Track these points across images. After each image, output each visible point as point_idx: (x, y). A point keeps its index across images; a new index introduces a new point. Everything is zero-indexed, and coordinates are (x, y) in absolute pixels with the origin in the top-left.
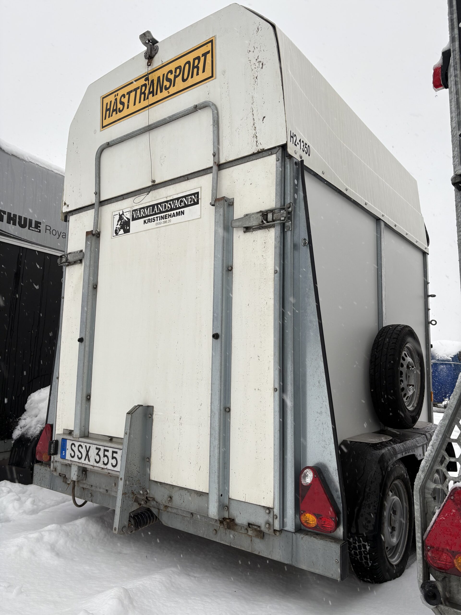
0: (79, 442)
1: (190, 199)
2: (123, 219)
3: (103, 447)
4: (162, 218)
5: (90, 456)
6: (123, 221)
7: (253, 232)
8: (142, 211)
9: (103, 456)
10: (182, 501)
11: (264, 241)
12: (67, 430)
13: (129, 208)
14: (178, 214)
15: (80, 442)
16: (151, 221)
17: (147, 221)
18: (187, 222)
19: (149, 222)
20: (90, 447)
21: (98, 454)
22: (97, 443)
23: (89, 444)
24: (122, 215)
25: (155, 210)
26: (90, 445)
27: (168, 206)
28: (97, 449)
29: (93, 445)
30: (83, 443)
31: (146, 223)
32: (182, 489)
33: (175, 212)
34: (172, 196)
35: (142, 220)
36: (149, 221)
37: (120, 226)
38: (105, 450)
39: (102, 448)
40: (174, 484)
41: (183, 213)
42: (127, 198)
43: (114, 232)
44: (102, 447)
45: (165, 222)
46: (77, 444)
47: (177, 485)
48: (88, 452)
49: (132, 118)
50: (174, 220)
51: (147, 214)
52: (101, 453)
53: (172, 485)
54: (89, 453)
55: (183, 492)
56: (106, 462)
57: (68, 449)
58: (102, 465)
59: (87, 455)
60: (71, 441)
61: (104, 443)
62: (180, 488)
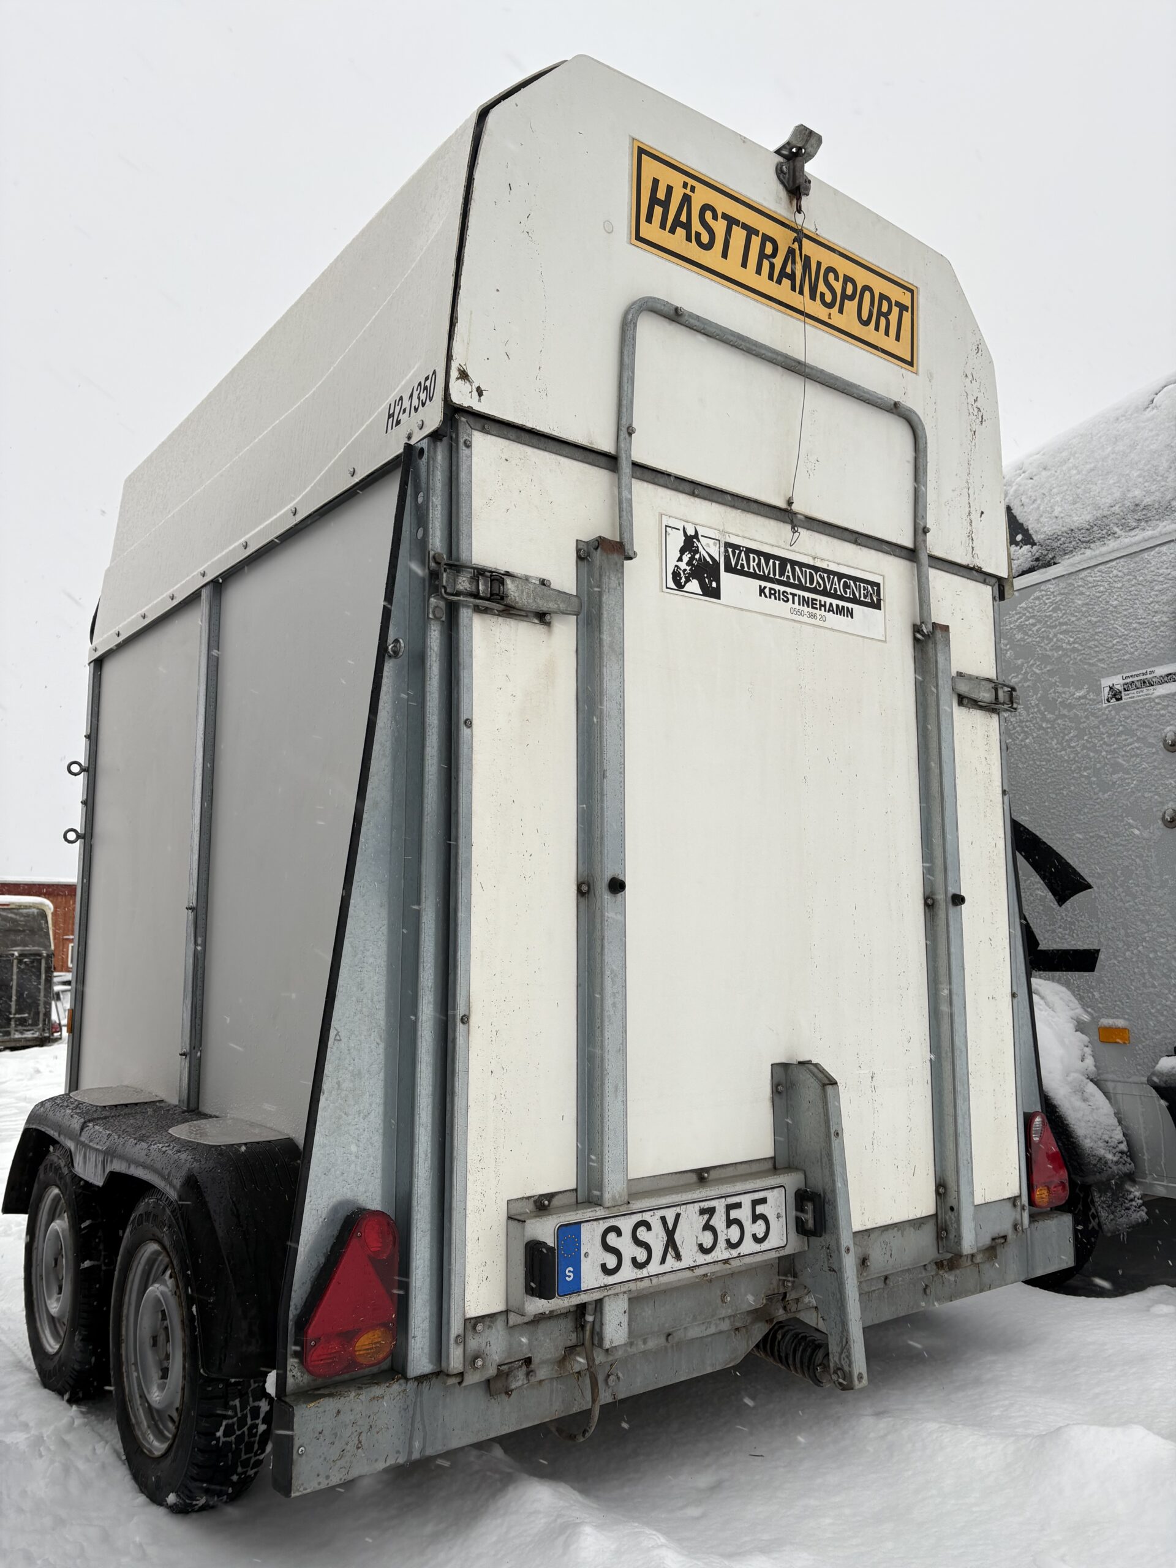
0: (633, 1216)
1: (864, 590)
2: (697, 551)
3: (723, 1200)
4: (805, 602)
5: (678, 1243)
6: (697, 556)
7: (971, 710)
8: (754, 558)
9: (725, 1224)
10: (887, 1256)
11: (986, 733)
12: (528, 1198)
13: (716, 532)
14: (840, 611)
15: (640, 1214)
16: (777, 595)
17: (767, 591)
18: (861, 639)
19: (773, 597)
20: (678, 1216)
21: (707, 1227)
22: (700, 1196)
23: (674, 1208)
24: (695, 540)
25: (786, 574)
26: (677, 1210)
27: (817, 580)
28: (702, 1212)
29: (688, 1206)
30: (651, 1213)
31: (766, 596)
32: (887, 1230)
33: (835, 602)
34: (827, 563)
35: (756, 583)
36: (773, 593)
37: (688, 568)
38: (730, 1208)
39: (720, 1206)
40: (869, 1226)
41: (850, 613)
42: (709, 500)
43: (670, 576)
44: (717, 1201)
45: (813, 616)
46: (626, 1225)
47: (875, 1226)
48: (670, 1234)
49: (737, 295)
50: (833, 619)
51: (766, 572)
52: (719, 1221)
53: (866, 1230)
54: (677, 1236)
55: (888, 1235)
56: (734, 1240)
57: (586, 1255)
58: (724, 1251)
59: (671, 1243)
60: (601, 1222)
61: (721, 1187)
62: (883, 1228)
